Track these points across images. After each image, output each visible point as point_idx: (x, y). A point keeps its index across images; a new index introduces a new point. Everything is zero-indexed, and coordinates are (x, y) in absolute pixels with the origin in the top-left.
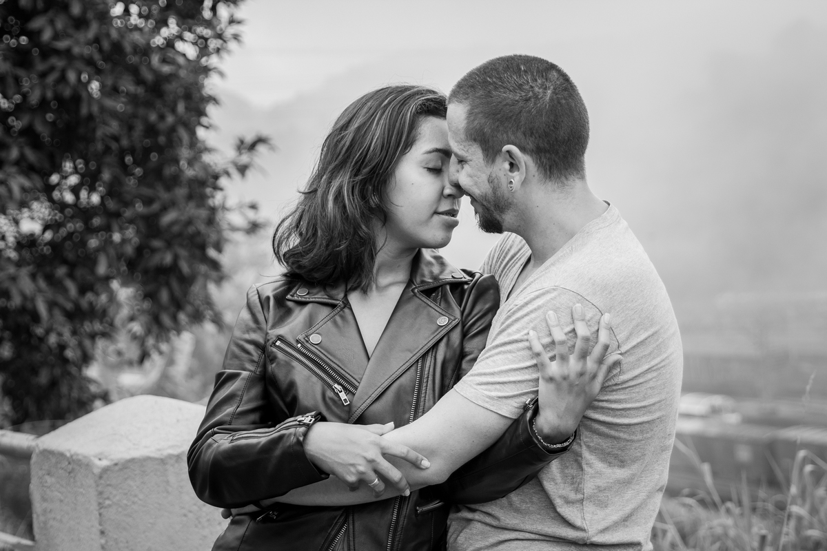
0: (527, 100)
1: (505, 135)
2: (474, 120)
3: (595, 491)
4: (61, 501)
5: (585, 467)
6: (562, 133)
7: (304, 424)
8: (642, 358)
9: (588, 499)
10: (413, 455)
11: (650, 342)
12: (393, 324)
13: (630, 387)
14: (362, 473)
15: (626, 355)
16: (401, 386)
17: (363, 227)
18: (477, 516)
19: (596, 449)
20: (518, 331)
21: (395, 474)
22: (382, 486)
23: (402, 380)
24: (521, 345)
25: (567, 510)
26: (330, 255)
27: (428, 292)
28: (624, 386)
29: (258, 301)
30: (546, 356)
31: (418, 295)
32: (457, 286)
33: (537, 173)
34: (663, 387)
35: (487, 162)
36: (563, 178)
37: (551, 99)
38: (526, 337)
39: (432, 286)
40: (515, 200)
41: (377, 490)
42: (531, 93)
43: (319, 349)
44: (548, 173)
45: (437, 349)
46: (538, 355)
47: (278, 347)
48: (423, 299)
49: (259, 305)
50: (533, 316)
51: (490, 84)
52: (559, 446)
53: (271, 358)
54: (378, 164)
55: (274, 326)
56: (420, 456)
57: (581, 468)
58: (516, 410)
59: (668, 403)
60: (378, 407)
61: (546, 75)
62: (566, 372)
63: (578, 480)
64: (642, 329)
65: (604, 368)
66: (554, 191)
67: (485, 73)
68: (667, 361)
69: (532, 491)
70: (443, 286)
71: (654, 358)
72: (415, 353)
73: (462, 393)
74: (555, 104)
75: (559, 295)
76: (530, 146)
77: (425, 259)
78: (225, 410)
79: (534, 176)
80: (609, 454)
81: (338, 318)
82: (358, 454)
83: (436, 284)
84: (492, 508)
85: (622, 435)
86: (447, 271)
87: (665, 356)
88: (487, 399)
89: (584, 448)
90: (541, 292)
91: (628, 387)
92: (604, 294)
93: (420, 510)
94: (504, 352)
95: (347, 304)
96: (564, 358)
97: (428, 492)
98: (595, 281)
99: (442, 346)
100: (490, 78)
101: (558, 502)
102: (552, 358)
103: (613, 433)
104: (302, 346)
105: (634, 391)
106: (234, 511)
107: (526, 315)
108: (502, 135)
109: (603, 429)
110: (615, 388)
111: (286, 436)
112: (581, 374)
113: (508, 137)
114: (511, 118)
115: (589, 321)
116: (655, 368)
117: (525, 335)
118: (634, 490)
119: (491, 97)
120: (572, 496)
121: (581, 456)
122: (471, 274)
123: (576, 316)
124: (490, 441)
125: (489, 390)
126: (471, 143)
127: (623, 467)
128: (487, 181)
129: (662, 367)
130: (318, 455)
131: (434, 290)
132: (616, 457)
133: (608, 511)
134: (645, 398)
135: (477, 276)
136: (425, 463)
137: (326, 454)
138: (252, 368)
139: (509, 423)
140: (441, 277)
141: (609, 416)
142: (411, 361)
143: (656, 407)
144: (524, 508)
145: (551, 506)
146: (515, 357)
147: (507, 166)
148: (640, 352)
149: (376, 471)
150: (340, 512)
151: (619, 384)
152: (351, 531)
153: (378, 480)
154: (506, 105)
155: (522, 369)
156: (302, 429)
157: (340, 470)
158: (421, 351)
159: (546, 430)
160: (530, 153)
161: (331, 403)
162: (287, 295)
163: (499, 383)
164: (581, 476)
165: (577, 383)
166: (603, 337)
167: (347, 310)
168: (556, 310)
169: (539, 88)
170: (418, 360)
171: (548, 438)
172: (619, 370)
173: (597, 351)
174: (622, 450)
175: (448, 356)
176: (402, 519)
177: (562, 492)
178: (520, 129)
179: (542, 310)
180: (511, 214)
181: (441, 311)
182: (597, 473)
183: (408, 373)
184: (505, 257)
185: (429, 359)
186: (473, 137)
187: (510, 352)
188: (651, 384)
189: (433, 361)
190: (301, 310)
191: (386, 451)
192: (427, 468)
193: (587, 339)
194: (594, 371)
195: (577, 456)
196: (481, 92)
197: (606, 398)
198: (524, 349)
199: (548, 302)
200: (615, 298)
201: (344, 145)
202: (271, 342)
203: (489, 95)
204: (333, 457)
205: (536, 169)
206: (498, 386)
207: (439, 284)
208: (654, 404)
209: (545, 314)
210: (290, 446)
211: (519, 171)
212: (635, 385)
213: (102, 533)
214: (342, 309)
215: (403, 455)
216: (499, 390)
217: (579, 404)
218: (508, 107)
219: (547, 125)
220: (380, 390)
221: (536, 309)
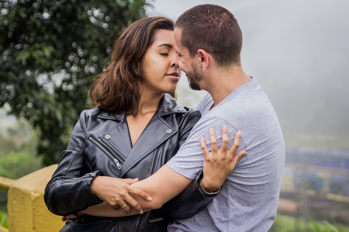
0: (210, 27)
1: (199, 45)
2: (185, 36)
3: (235, 217)
4: (19, 212)
5: (230, 205)
6: (226, 44)
7: (92, 176)
8: (258, 153)
9: (230, 221)
10: (143, 194)
11: (262, 146)
12: (146, 132)
13: (251, 167)
14: (118, 201)
15: (250, 151)
16: (146, 161)
17: (130, 84)
18: (179, 226)
19: (235, 197)
20: (196, 137)
21: (134, 202)
22: (128, 208)
23: (146, 158)
24: (197, 144)
25: (220, 225)
26: (116, 99)
27: (165, 117)
28: (248, 166)
29: (84, 118)
30: (207, 150)
31: (160, 118)
32: (179, 115)
33: (215, 63)
34: (269, 168)
35: (191, 56)
36: (228, 65)
37: (222, 27)
38: (199, 140)
39: (167, 114)
40: (204, 75)
41: (126, 210)
42: (212, 24)
43: (109, 141)
44: (220, 63)
45: (165, 145)
46: (203, 149)
47: (90, 140)
48: (162, 120)
49: (84, 120)
50: (203, 130)
51: (193, 19)
52: (212, 193)
53: (86, 145)
54: (135, 54)
55: (89, 130)
56: (147, 195)
57: (228, 205)
58: (193, 175)
59: (273, 176)
60: (133, 171)
61: (220, 15)
62: (216, 158)
63: (226, 211)
64: (258, 139)
65: (237, 157)
66: (223, 71)
67: (191, 13)
68: (272, 156)
69: (205, 215)
70: (172, 114)
71: (265, 154)
72: (154, 146)
73: (169, 166)
74: (224, 29)
75: (216, 120)
76: (211, 50)
77: (166, 101)
78: (64, 169)
79: (213, 64)
80: (242, 199)
81: (120, 127)
82: (116, 192)
83: (169, 113)
84: (187, 223)
85: (248, 190)
86: (176, 108)
87: (271, 153)
88: (180, 169)
89: (230, 196)
90: (208, 119)
91: (250, 167)
92: (239, 121)
93: (150, 221)
94: (190, 147)
95: (125, 121)
96: (215, 151)
97: (154, 213)
98: (234, 115)
99: (168, 143)
100: (193, 16)
101: (216, 221)
102: (210, 151)
103: (243, 189)
104: (101, 140)
105: (253, 169)
106: (67, 217)
107: (200, 129)
108: (198, 44)
109: (238, 187)
110: (244, 167)
111: (83, 182)
112: (224, 159)
113: (200, 45)
114: (202, 36)
115: (230, 134)
116: (265, 159)
117: (199, 139)
118: (255, 218)
119: (193, 26)
120: (223, 219)
121: (228, 200)
122: (187, 109)
123: (223, 131)
124: (181, 190)
125: (181, 165)
126: (183, 47)
127: (249, 206)
128: (191, 66)
129: (269, 158)
130: (97, 192)
131: (168, 116)
132: (245, 201)
133: (241, 227)
134: (259, 173)
135: (190, 110)
136: (150, 198)
137: (101, 191)
138: (78, 150)
139: (190, 181)
140: (173, 110)
141: (241, 181)
142: (152, 149)
143: (266, 177)
144: (201, 223)
145: (213, 223)
146: (194, 150)
147: (200, 59)
148: (257, 151)
149: (125, 201)
150: (112, 220)
151: (246, 166)
152: (117, 229)
153: (126, 205)
154: (199, 30)
155: (197, 155)
156: (90, 179)
157: (107, 199)
158: (157, 145)
159: (206, 185)
160: (211, 53)
161: (112, 168)
162: (98, 115)
163: (186, 162)
164: (228, 209)
165: (221, 163)
166: (236, 142)
167: (125, 124)
168: (214, 128)
169: (216, 22)
170: (155, 149)
171: (206, 189)
172: (246, 158)
173: (233, 148)
174: (248, 198)
175: (170, 148)
176: (141, 225)
177: (218, 217)
178: (206, 41)
179: (208, 127)
180: (203, 81)
181: (169, 126)
182: (236, 208)
183: (150, 155)
184: (206, 102)
185: (161, 149)
186: (184, 44)
187: (192, 147)
188: (263, 166)
189: (162, 150)
190: (104, 123)
191: (130, 192)
192: (150, 201)
193: (227, 142)
194: (231, 158)
195: (226, 199)
196: (188, 23)
197: (239, 172)
198: (198, 146)
199: (211, 123)
200: (244, 123)
201: (121, 47)
202: (87, 137)
203: (192, 24)
204: (104, 193)
205: (214, 61)
206: (185, 163)
207: (170, 113)
208: (264, 176)
209: (209, 129)
210: (84, 187)
211: (205, 62)
212: (254, 167)
213: (34, 228)
214: (122, 123)
215: (138, 194)
216: (186, 165)
217: (222, 174)
218: (200, 31)
219: (219, 40)
220: (136, 163)
221: (205, 127)
